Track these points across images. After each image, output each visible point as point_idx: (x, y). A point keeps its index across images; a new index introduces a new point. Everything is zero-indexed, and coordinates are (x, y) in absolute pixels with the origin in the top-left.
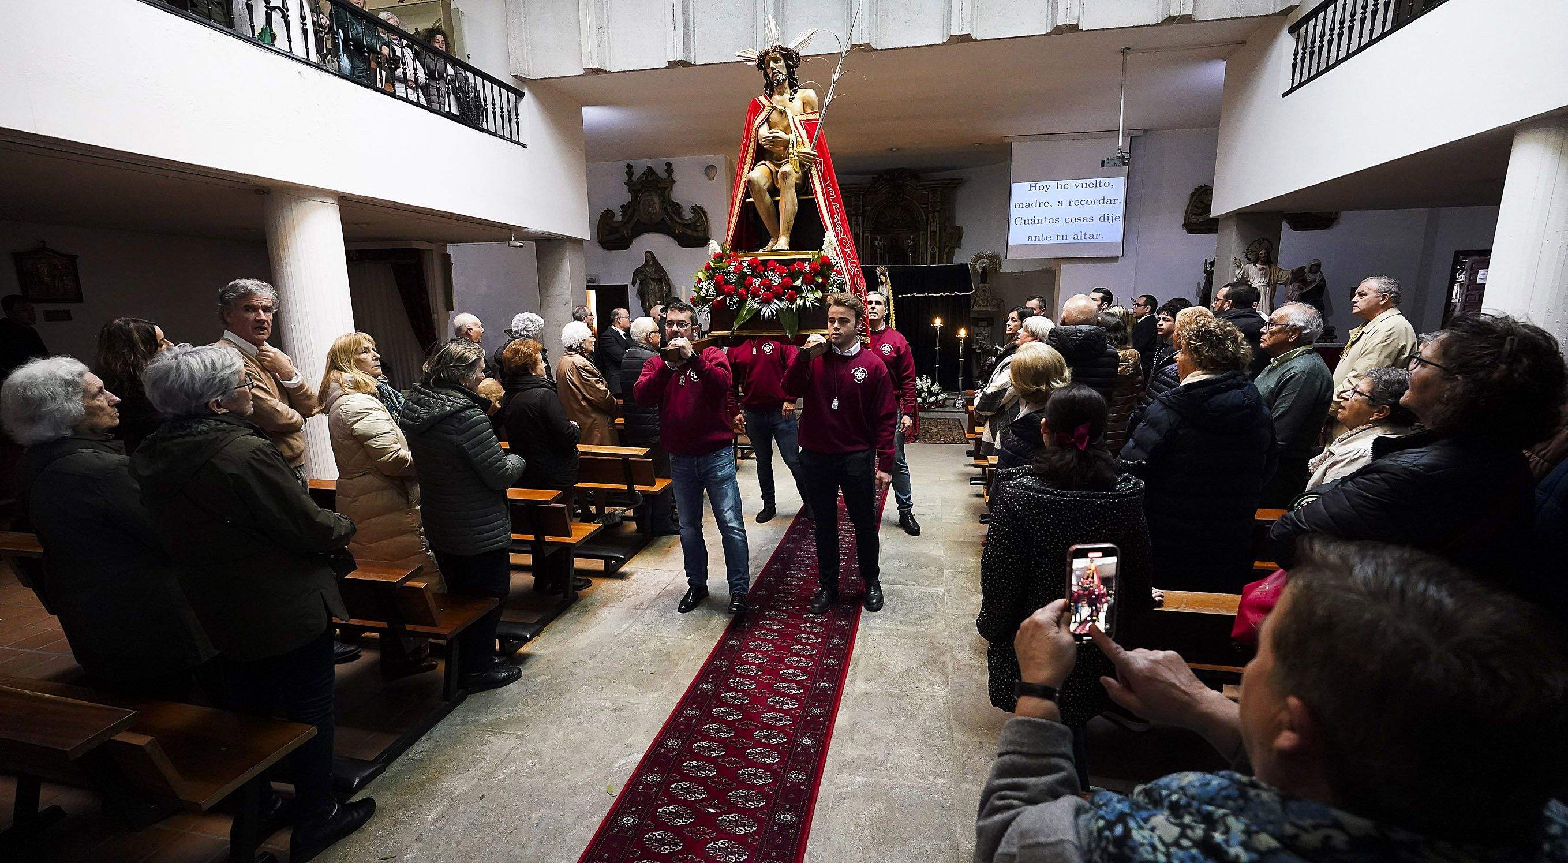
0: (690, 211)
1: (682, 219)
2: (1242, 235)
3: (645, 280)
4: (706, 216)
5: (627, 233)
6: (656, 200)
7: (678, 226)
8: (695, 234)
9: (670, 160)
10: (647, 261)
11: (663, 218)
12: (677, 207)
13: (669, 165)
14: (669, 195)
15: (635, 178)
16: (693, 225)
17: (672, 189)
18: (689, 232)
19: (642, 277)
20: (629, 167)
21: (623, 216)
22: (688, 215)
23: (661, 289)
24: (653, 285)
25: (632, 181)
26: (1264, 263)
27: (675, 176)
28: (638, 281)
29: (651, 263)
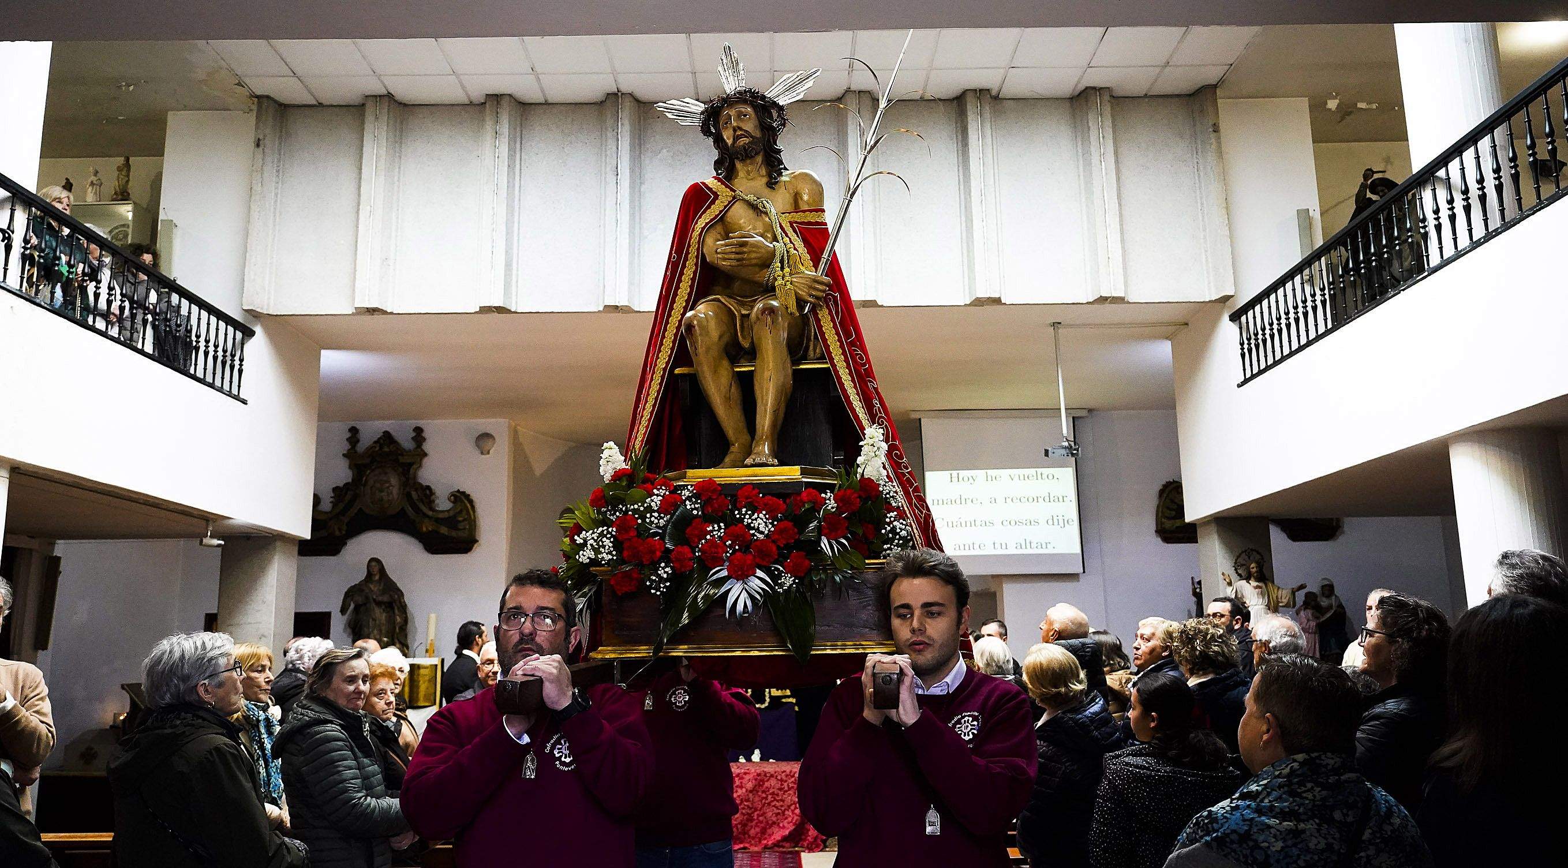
0: (449, 499)
1: (432, 509)
2: (1228, 544)
3: (365, 604)
4: (473, 507)
5: (340, 530)
6: (394, 480)
7: (426, 520)
8: (454, 534)
9: (421, 423)
10: (370, 575)
11: (403, 509)
12: (427, 493)
13: (419, 430)
14: (415, 477)
15: (361, 447)
16: (451, 521)
17: (420, 466)
18: (444, 530)
19: (360, 599)
20: (354, 431)
21: (335, 505)
22: (443, 504)
23: (391, 620)
24: (380, 615)
25: (356, 452)
26: (1257, 580)
27: (427, 447)
28: (352, 606)
29: (377, 577)
